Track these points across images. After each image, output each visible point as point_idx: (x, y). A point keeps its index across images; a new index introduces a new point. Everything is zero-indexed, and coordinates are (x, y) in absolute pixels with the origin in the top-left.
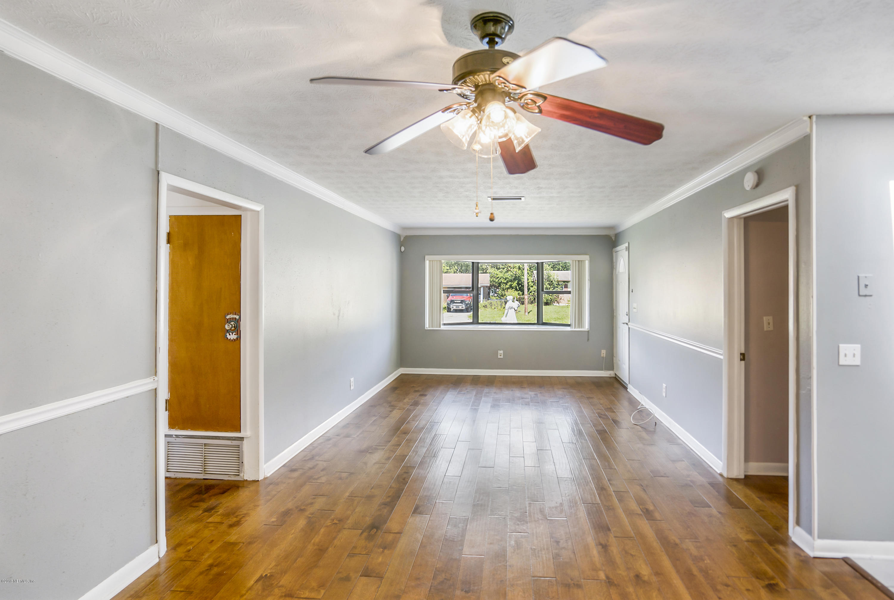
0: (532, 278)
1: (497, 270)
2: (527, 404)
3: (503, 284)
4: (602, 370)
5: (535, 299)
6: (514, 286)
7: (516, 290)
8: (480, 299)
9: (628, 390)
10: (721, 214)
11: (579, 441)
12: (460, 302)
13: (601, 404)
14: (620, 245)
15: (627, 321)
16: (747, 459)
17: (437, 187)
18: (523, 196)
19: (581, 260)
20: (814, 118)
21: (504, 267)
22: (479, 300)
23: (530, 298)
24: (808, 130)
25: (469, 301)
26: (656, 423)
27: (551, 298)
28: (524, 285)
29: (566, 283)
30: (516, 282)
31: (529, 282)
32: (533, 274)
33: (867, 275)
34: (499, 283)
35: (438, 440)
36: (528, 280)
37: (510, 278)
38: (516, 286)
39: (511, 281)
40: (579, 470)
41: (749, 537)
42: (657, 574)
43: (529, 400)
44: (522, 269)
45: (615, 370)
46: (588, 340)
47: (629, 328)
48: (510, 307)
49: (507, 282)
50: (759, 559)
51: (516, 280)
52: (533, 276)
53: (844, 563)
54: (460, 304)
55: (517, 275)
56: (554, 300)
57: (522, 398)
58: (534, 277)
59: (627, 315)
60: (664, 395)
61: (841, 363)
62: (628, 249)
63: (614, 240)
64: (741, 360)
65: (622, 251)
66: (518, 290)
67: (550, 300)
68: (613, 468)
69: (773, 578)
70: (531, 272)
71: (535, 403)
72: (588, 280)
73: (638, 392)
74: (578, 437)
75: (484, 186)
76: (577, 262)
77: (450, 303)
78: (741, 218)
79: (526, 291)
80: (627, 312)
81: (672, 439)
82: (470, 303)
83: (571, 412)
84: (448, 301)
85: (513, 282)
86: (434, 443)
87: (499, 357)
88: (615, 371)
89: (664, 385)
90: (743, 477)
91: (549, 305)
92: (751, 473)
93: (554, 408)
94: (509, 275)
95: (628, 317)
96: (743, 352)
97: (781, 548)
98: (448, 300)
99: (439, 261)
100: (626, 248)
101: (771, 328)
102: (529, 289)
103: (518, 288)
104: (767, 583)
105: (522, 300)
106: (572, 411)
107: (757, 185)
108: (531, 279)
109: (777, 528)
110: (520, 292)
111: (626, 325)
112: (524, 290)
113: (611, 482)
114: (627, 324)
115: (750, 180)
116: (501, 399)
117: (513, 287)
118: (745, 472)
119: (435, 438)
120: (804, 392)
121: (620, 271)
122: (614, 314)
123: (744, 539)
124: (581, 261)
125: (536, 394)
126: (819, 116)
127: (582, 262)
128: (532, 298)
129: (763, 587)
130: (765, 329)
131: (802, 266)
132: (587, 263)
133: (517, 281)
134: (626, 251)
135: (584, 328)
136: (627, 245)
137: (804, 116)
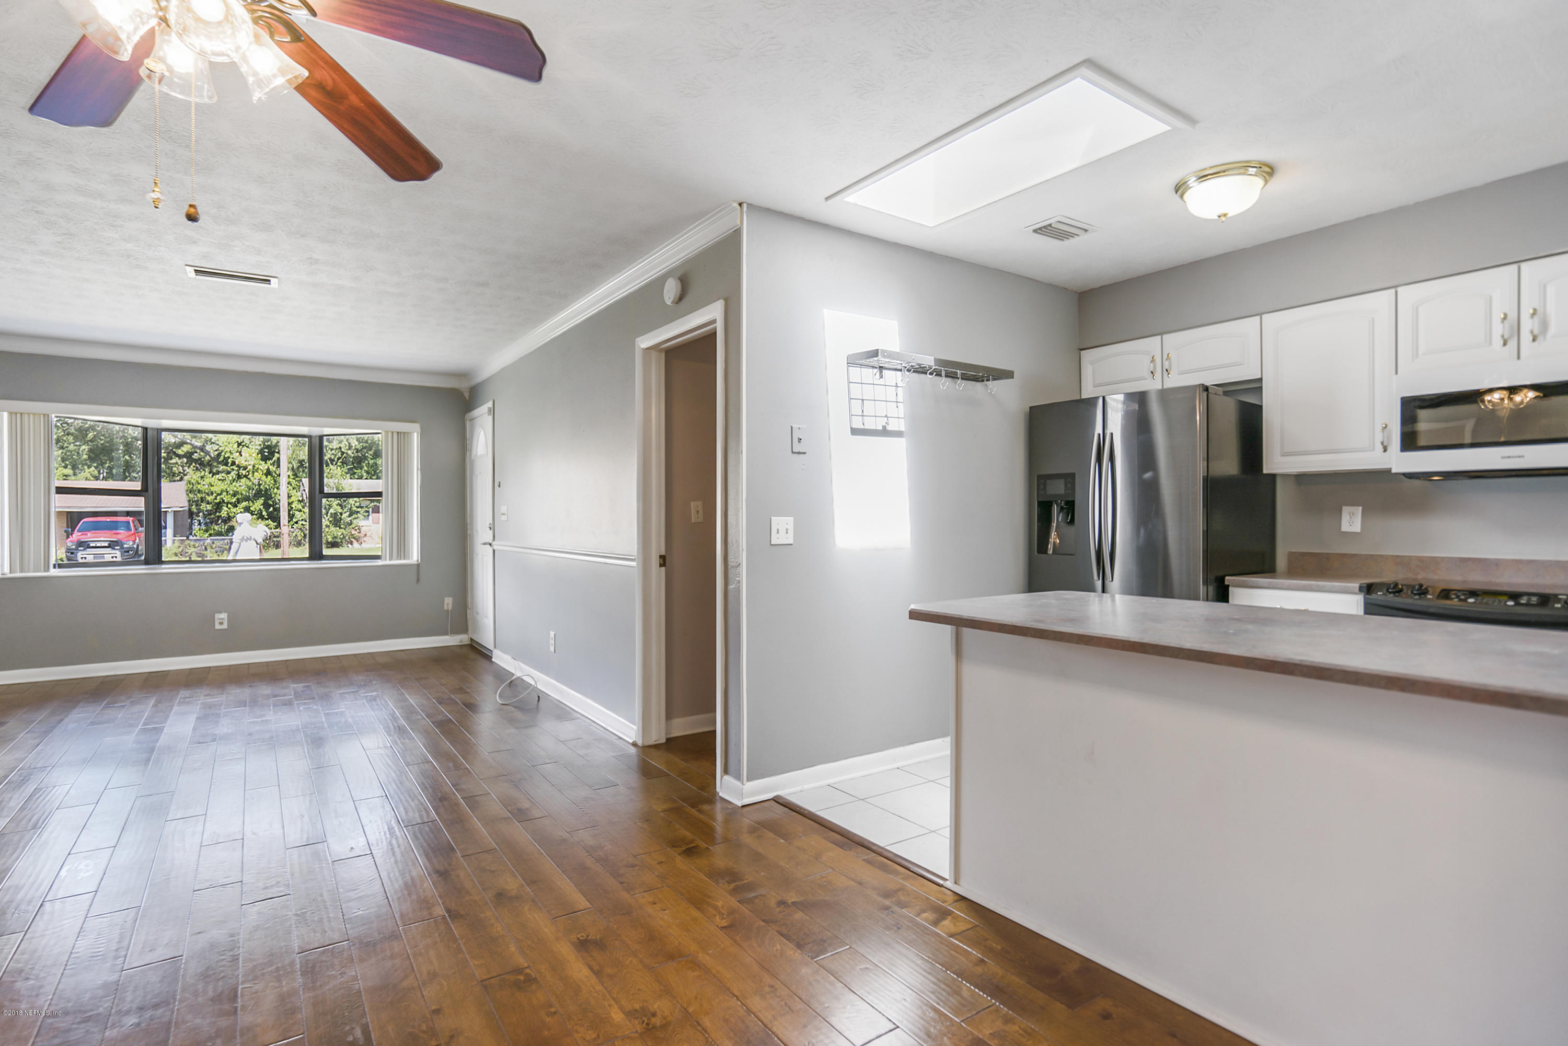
0: (299, 494)
1: (212, 476)
2: (289, 703)
3: (227, 507)
4: (446, 634)
5: (305, 536)
6: (255, 509)
7: (261, 517)
8: (166, 537)
9: (493, 660)
10: (633, 344)
11: (399, 742)
12: (106, 544)
13: (442, 685)
14: (478, 407)
15: (490, 540)
16: (669, 716)
17: (37, 212)
18: (275, 276)
19: (404, 431)
20: (745, 206)
21: (229, 470)
22: (163, 539)
23: (294, 534)
24: (738, 222)
25: (134, 542)
26: (539, 697)
27: (342, 534)
28: (279, 508)
29: (375, 503)
30: (261, 501)
31: (292, 502)
32: (301, 484)
33: (800, 426)
34: (216, 503)
35: (44, 799)
36: (289, 497)
37: (244, 493)
38: (260, 509)
39: (247, 499)
40: (398, 782)
41: (666, 806)
42: (532, 882)
43: (291, 697)
44: (274, 474)
45: (470, 631)
46: (418, 580)
47: (494, 551)
48: (243, 537)
49: (239, 501)
50: (678, 826)
51: (261, 497)
52: (302, 488)
53: (774, 802)
54: (109, 550)
55: (262, 487)
56: (349, 538)
57: (275, 696)
58: (304, 490)
59: (490, 529)
60: (552, 649)
61: (772, 543)
62: (492, 411)
63: (467, 398)
64: (661, 565)
65: (482, 419)
66: (267, 517)
67: (342, 537)
68: (462, 767)
69: (692, 842)
70: (296, 481)
71: (305, 699)
72: (418, 469)
73: (510, 658)
74: (396, 737)
75: (175, 233)
76: (395, 435)
77: (77, 549)
78: (661, 351)
79: (284, 519)
80: (490, 524)
81: (563, 713)
82: (135, 546)
83: (383, 702)
84: (69, 544)
85: (253, 502)
86: (34, 804)
87: (218, 627)
88: (471, 635)
89: (552, 634)
90: (664, 741)
91: (339, 547)
92: (676, 733)
93: (347, 703)
94: (242, 486)
95: (491, 532)
96: (663, 553)
97: (706, 807)
98: (71, 542)
99: (44, 415)
100: (489, 409)
101: (701, 519)
102: (291, 517)
103: (264, 513)
104: (684, 849)
105: (275, 539)
106: (386, 702)
107: (680, 299)
108: (296, 496)
109: (702, 788)
110: (270, 522)
111: (489, 546)
112: (280, 518)
113: (458, 787)
114: (490, 544)
115: (671, 289)
116: (224, 703)
117: (253, 511)
118: (666, 734)
119: (35, 795)
120: (732, 587)
121: (478, 454)
122: (468, 532)
123: (660, 810)
124: (402, 435)
125: (307, 687)
126: (749, 205)
127: (406, 435)
128: (298, 534)
129: (679, 854)
130: (693, 522)
131: (732, 410)
132: (416, 438)
133: (263, 498)
134: (489, 415)
135: (409, 559)
136: (490, 404)
137: (734, 201)
